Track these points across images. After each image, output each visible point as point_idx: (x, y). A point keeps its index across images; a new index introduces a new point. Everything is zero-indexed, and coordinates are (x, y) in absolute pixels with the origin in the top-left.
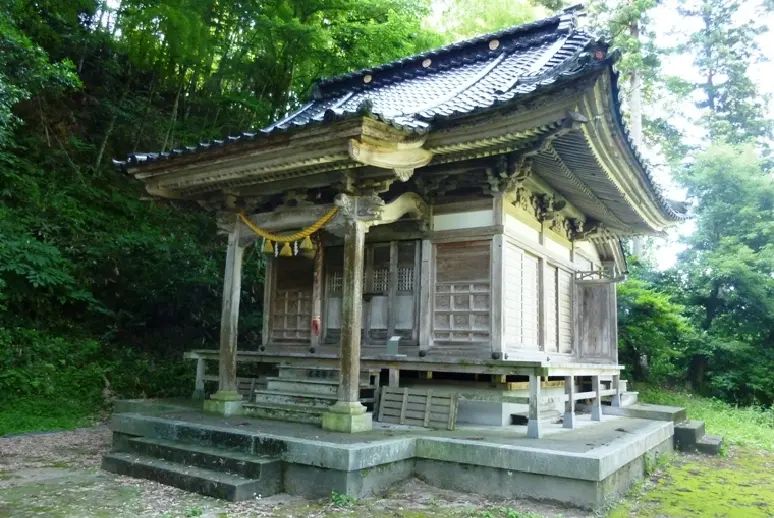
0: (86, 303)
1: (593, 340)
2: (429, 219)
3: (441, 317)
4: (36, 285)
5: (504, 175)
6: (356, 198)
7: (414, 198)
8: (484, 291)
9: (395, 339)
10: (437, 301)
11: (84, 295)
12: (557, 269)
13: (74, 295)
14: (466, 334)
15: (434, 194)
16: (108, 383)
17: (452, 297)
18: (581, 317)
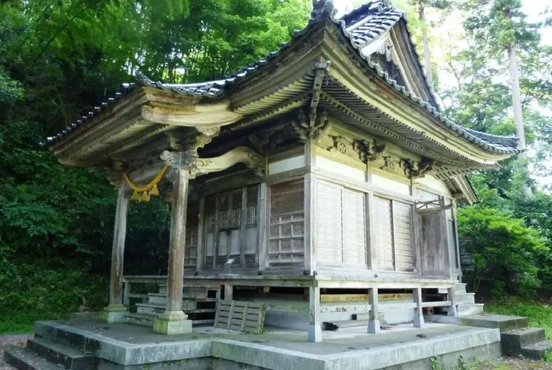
0: (74, 246)
1: (431, 259)
2: (264, 166)
3: (274, 243)
4: (32, 235)
5: (304, 125)
6: (181, 153)
7: (245, 151)
8: (301, 220)
9: (230, 261)
10: (271, 231)
11: (73, 241)
12: (391, 201)
13: (65, 241)
14: (288, 255)
15: (268, 147)
16: (84, 302)
17: (280, 227)
18: (421, 240)
